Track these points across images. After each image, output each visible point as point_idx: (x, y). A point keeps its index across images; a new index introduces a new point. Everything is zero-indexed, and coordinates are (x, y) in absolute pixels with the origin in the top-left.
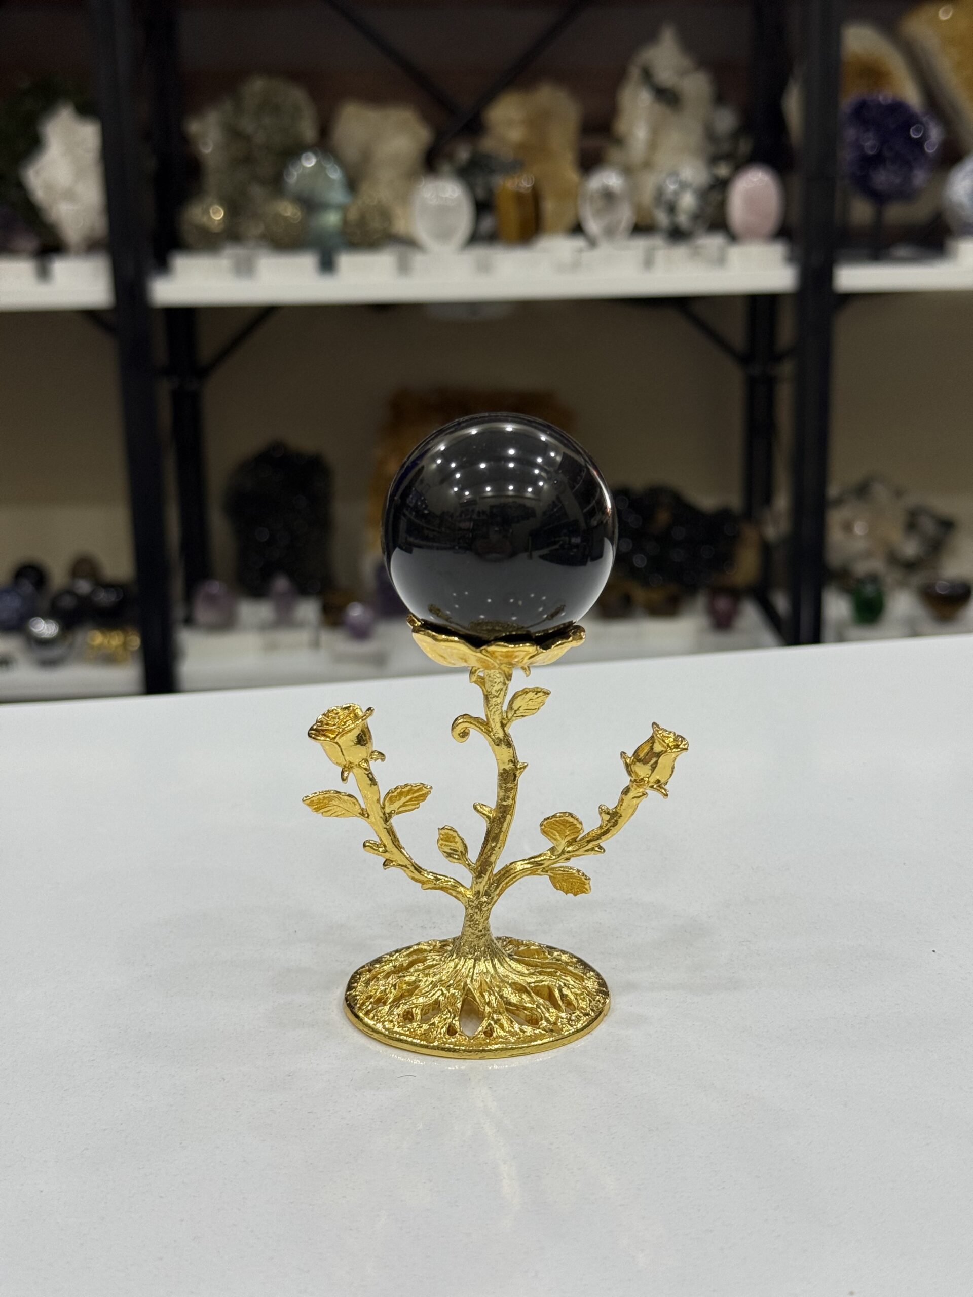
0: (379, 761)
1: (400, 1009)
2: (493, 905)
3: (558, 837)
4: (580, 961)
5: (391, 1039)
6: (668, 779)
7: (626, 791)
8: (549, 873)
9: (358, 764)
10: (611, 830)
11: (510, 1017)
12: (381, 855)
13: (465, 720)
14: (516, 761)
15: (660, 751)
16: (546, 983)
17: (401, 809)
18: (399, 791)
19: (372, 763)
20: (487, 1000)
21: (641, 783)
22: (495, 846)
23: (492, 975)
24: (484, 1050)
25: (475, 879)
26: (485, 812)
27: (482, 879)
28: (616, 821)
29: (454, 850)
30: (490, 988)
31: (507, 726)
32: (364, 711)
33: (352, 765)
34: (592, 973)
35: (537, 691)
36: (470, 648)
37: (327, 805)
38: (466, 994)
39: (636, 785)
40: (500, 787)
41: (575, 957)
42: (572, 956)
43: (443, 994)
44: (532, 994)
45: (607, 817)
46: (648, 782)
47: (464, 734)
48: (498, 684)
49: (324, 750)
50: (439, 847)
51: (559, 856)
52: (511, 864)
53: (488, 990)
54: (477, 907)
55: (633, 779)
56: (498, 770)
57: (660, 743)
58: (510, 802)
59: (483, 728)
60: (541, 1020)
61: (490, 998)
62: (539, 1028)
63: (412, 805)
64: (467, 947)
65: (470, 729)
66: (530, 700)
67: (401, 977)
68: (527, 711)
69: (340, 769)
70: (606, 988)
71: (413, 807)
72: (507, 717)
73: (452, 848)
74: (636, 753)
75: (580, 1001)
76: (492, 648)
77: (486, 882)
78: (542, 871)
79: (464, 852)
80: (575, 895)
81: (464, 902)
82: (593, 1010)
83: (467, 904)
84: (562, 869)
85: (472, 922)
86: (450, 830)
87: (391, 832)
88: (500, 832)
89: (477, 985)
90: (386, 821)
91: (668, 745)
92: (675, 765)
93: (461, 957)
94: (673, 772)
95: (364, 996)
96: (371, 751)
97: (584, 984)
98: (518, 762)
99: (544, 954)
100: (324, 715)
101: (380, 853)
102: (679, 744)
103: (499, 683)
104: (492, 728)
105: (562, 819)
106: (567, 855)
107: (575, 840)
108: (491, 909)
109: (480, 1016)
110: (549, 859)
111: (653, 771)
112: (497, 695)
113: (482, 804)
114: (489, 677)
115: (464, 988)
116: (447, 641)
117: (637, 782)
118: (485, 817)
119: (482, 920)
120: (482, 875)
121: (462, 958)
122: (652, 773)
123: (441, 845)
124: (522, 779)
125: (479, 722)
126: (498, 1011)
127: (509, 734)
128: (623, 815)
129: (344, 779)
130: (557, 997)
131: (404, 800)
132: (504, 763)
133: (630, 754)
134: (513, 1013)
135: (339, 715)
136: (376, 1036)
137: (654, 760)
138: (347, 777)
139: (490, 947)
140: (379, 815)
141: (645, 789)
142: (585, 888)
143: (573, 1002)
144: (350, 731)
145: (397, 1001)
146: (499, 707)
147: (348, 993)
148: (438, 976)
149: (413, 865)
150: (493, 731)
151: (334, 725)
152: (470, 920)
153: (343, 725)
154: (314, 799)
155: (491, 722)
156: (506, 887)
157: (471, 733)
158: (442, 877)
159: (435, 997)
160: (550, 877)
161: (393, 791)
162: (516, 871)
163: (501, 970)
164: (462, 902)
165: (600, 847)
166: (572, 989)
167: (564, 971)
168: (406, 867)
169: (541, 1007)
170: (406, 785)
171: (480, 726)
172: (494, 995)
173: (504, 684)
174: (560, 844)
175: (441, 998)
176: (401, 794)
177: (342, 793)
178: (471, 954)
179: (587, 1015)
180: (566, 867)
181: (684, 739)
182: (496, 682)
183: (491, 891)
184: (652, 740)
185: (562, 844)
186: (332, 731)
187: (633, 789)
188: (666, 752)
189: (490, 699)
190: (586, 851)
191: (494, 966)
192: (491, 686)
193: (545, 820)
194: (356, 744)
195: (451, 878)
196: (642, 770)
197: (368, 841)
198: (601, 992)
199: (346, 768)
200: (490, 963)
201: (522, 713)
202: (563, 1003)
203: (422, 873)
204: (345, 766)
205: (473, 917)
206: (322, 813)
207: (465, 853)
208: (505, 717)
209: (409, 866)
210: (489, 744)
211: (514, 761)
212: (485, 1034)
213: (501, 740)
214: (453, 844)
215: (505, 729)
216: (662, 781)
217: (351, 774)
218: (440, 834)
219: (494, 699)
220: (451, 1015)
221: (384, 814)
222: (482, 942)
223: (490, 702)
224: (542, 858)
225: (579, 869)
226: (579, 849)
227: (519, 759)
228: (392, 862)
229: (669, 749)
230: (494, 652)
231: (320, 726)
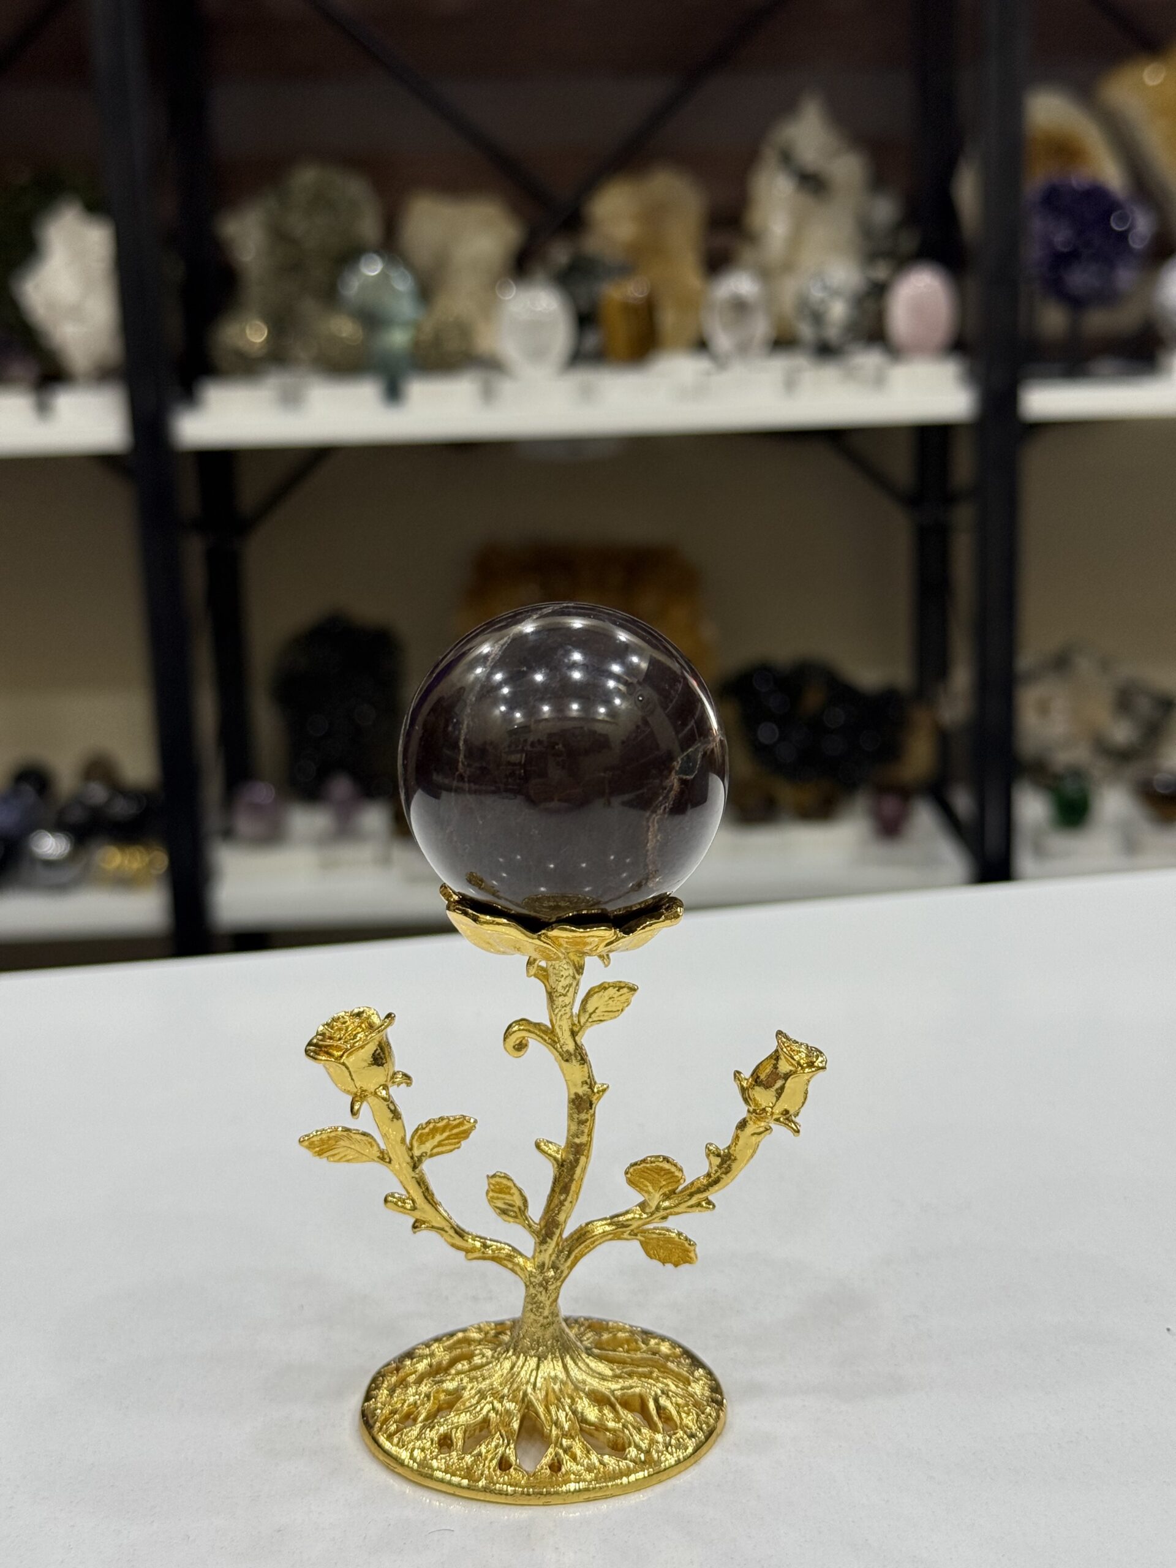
0: (403, 1086)
1: (434, 1432)
2: (563, 1282)
3: (650, 1189)
4: (687, 1353)
5: (422, 1476)
6: (799, 1109)
7: (742, 1125)
8: (639, 1237)
9: (373, 1091)
10: (722, 1178)
11: (585, 1442)
12: (408, 1214)
13: (522, 1028)
14: (593, 1083)
15: (788, 1071)
16: (637, 1390)
17: (435, 1151)
18: (431, 1126)
19: (393, 1090)
20: (555, 1418)
21: (762, 1116)
22: (565, 1200)
23: (562, 1382)
24: (548, 1493)
25: (538, 1244)
26: (549, 1152)
27: (548, 1245)
28: (729, 1166)
29: (510, 1205)
30: (559, 1400)
31: (579, 1034)
32: (382, 1017)
33: (366, 1093)
34: (701, 1370)
35: (619, 986)
36: (524, 934)
37: (334, 1147)
38: (527, 1407)
39: (756, 1117)
40: (571, 1117)
41: (680, 1346)
42: (674, 1344)
43: (494, 1408)
44: (618, 1406)
45: (718, 1161)
46: (772, 1114)
47: (521, 1047)
48: (565, 979)
49: (329, 1073)
50: (489, 1201)
51: (652, 1214)
52: (587, 1224)
53: (556, 1401)
54: (541, 1285)
55: (751, 1109)
56: (569, 1096)
57: (787, 1061)
58: (584, 1139)
59: (547, 1038)
60: (630, 1446)
61: (559, 1414)
62: (626, 1459)
63: (451, 1144)
64: (528, 1339)
65: (529, 1039)
66: (610, 998)
67: (439, 1382)
68: (606, 1014)
69: (350, 1098)
70: (721, 1394)
71: (452, 1147)
72: (579, 1022)
73: (507, 1201)
74: (755, 1075)
75: (684, 1415)
76: (552, 933)
77: (554, 1249)
78: (630, 1234)
79: (523, 1208)
80: (676, 1265)
81: (523, 1276)
82: (701, 1429)
83: (527, 1279)
84: (658, 1231)
85: (534, 1306)
86: (504, 1177)
87: (421, 1182)
88: (572, 1180)
89: (541, 1395)
90: (415, 1167)
91: (799, 1063)
92: (808, 1089)
93: (520, 1354)
94: (805, 1099)
95: (386, 1411)
96: (391, 1073)
97: (690, 1388)
98: (595, 1083)
99: (637, 1343)
100: (328, 1024)
101: (407, 1211)
102: (813, 1061)
103: (566, 977)
104: (558, 1038)
105: (653, 1165)
106: (662, 1213)
107: (673, 1192)
108: (561, 1285)
109: (545, 1440)
110: (640, 1219)
111: (778, 1099)
112: (564, 993)
113: (548, 1141)
114: (554, 968)
115: (523, 1400)
116: (492, 923)
117: (756, 1114)
118: (552, 1159)
119: (548, 1303)
120: (548, 1239)
121: (522, 1355)
122: (777, 1101)
123: (492, 1198)
124: (601, 1108)
125: (540, 1030)
126: (569, 1435)
127: (582, 1045)
128: (738, 1157)
129: (354, 1113)
130: (651, 1409)
131: (439, 1138)
132: (575, 1085)
133: (747, 1073)
134: (591, 1435)
135: (347, 1024)
136: (400, 1470)
137: (779, 1083)
138: (358, 1110)
139: (560, 1339)
140: (404, 1158)
141: (768, 1122)
142: (688, 1256)
143: (675, 1417)
144: (362, 1047)
145: (432, 1417)
146: (568, 1009)
147: (366, 1404)
148: (488, 1382)
149: (452, 1227)
150: (559, 1041)
151: (340, 1039)
152: (532, 1303)
153: (353, 1039)
154: (315, 1139)
155: (558, 1030)
156: (582, 1256)
157: (530, 1045)
158: (493, 1243)
159: (484, 1412)
160: (642, 1243)
161: (424, 1126)
162: (593, 1234)
163: (575, 1372)
164: (522, 1278)
165: (709, 1202)
166: (674, 1397)
167: (662, 1370)
168: (442, 1229)
169: (630, 1427)
170: (442, 1119)
171: (542, 1034)
172: (564, 1410)
173: (574, 978)
174: (654, 1196)
175: (492, 1415)
176: (434, 1131)
177: (354, 1130)
178: (533, 1350)
179: (692, 1436)
180: (662, 1229)
181: (821, 1053)
182: (562, 976)
183: (560, 1261)
184: (776, 1057)
185: (655, 1199)
186: (338, 1048)
187: (751, 1123)
188: (795, 1072)
189: (554, 998)
190: (689, 1207)
191: (565, 1367)
192: (557, 980)
193: (632, 1165)
194: (370, 1065)
195: (505, 1244)
196: (764, 1097)
197: (392, 1195)
198: (714, 1401)
199: (359, 1097)
200: (560, 1361)
201: (599, 1016)
202: (660, 1417)
203: (466, 1238)
204: (356, 1094)
205: (536, 1299)
206: (328, 1157)
207: (525, 1209)
208: (576, 1022)
209: (447, 1229)
210: (556, 1059)
211: (590, 1083)
212: (550, 1468)
213: (571, 1055)
214: (507, 1197)
215: (577, 1038)
216: (792, 1112)
217: (365, 1103)
218: (489, 1184)
219: (561, 999)
220: (503, 1440)
221: (412, 1157)
222: (548, 1333)
223: (556, 1003)
224: (630, 1216)
225: (681, 1230)
226: (680, 1204)
227: (596, 1079)
228: (424, 1223)
229: (800, 1068)
230: (557, 938)
231: (321, 1040)
